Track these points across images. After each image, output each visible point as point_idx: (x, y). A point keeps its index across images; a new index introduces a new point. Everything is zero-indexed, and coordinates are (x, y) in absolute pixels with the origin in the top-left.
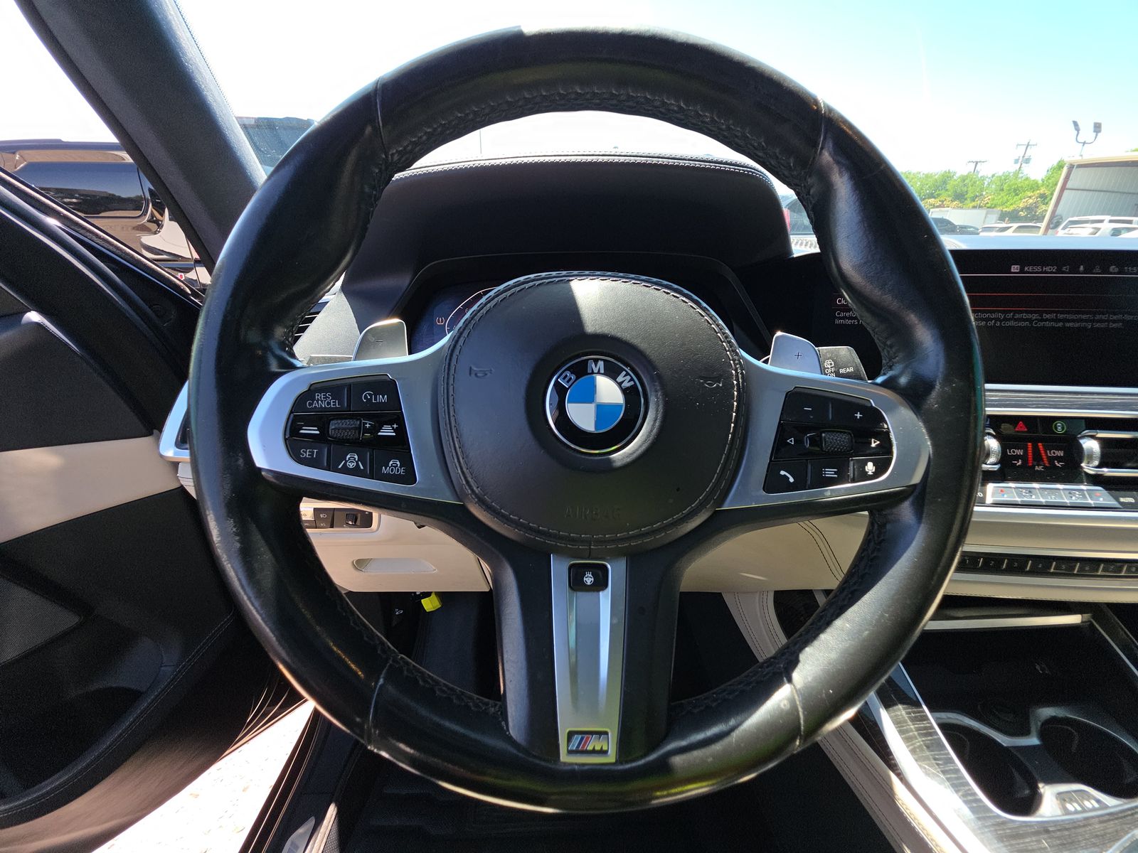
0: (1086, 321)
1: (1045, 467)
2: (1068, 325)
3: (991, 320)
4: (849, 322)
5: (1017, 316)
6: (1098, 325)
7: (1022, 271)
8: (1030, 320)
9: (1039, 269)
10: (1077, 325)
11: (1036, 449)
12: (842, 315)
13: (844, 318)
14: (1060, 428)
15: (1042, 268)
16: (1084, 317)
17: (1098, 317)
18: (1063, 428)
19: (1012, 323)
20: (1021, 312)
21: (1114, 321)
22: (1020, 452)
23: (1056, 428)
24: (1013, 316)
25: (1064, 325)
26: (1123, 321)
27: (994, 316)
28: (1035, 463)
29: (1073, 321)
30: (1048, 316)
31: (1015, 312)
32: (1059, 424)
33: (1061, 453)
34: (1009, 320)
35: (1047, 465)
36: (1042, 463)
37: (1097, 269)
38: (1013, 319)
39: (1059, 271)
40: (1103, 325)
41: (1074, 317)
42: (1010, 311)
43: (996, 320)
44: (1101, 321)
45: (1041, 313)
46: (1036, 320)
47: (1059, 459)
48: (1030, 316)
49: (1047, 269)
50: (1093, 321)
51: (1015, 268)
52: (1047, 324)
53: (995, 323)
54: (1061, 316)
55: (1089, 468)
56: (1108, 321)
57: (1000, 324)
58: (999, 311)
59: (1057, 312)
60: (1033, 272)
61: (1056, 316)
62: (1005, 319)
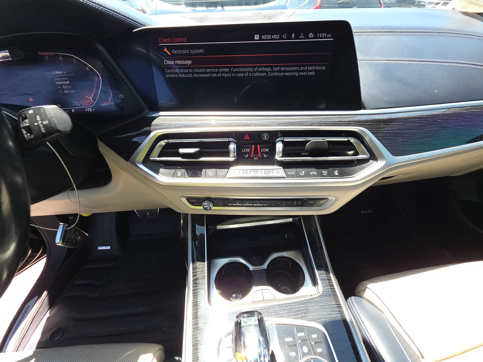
0: (296, 71)
1: (259, 158)
2: (286, 74)
3: (246, 72)
4: (174, 76)
5: (260, 69)
6: (302, 74)
7: (260, 39)
8: (266, 72)
9: (269, 37)
10: (291, 74)
11: (256, 148)
12: (169, 71)
13: (170, 73)
14: (266, 137)
15: (271, 37)
16: (295, 69)
17: (302, 69)
18: (267, 137)
19: (257, 74)
20: (262, 67)
21: (310, 71)
22: (248, 150)
23: (264, 137)
24: (258, 69)
25: (284, 74)
26: (315, 71)
27: (247, 70)
28: (254, 156)
29: (289, 71)
30: (276, 69)
31: (259, 67)
32: (265, 135)
33: (267, 150)
34: (255, 72)
35: (260, 156)
36: (257, 156)
37: (302, 36)
38: (257, 71)
39: (281, 38)
40: (305, 74)
41: (289, 69)
42: (255, 67)
43: (249, 72)
44: (304, 71)
45: (272, 67)
46: (269, 71)
47: (266, 153)
48: (266, 69)
49: (274, 37)
50: (299, 71)
51: (257, 37)
52: (276, 74)
53: (249, 74)
54: (282, 69)
55: (278, 157)
56: (307, 71)
57: (251, 75)
58: (250, 67)
59: (280, 66)
60: (267, 38)
61: (280, 69)
62: (254, 72)
